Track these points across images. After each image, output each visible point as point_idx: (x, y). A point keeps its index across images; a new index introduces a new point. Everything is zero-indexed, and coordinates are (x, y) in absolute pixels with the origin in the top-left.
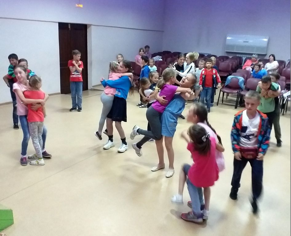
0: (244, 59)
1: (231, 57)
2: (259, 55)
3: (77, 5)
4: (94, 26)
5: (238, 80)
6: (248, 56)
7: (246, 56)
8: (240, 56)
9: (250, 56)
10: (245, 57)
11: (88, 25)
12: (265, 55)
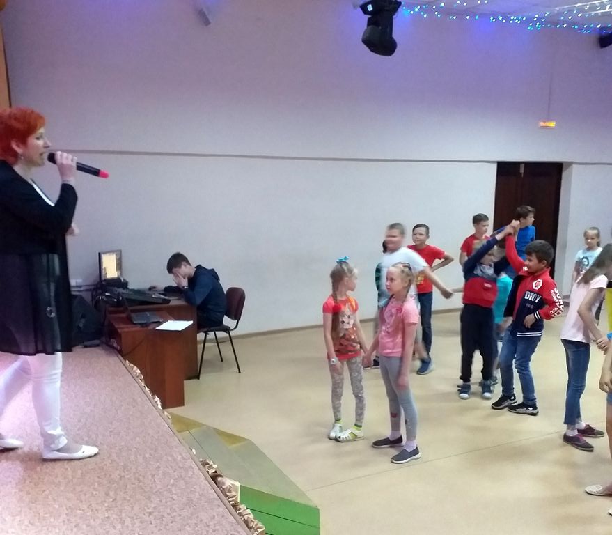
3: (542, 124)
4: (578, 166)
11: (564, 165)
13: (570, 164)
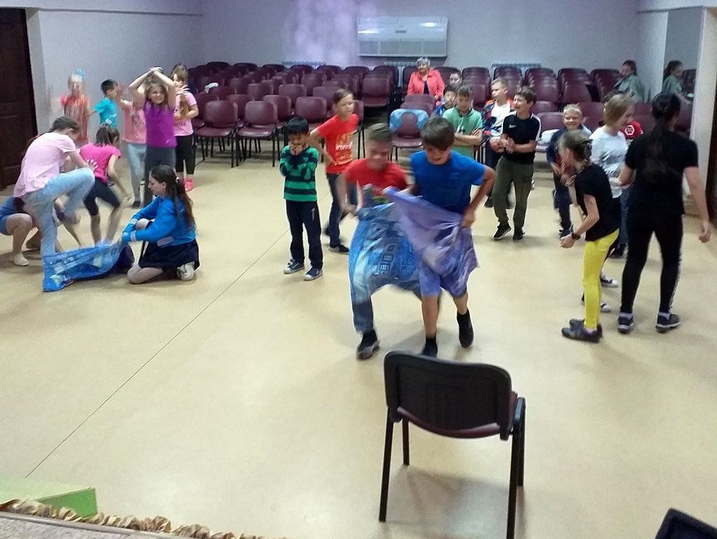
0: (401, 69)
1: (372, 68)
2: (431, 59)
5: (416, 117)
6: (408, 63)
7: (404, 63)
8: (391, 63)
9: (413, 64)
10: (402, 66)
11: (26, 11)
12: (444, 59)
13: (34, 10)
